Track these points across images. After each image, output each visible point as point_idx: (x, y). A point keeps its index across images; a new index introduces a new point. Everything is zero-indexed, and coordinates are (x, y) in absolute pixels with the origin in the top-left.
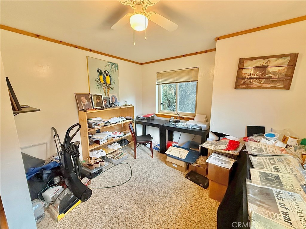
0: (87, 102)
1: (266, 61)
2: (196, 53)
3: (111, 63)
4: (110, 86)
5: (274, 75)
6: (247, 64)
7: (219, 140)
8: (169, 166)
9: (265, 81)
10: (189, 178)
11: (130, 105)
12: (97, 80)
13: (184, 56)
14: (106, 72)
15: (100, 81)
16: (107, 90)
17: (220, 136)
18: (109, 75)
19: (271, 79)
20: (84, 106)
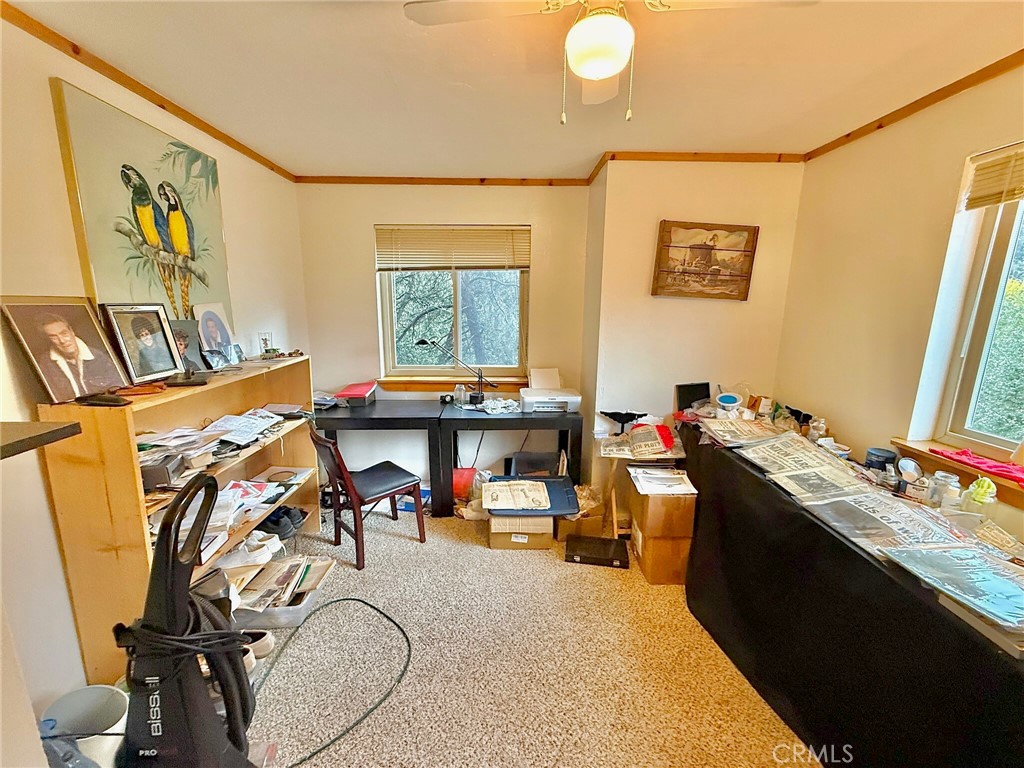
0: (85, 353)
1: (710, 234)
2: (523, 182)
3: (186, 147)
4: (190, 263)
5: (724, 267)
6: (679, 237)
7: (622, 432)
8: (498, 548)
9: (709, 280)
10: (578, 559)
11: (290, 355)
12: (127, 226)
13: (482, 181)
14: (167, 189)
15: (142, 235)
16: (177, 285)
17: (622, 419)
18: (184, 212)
19: (719, 277)
20: (76, 375)
